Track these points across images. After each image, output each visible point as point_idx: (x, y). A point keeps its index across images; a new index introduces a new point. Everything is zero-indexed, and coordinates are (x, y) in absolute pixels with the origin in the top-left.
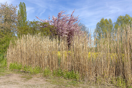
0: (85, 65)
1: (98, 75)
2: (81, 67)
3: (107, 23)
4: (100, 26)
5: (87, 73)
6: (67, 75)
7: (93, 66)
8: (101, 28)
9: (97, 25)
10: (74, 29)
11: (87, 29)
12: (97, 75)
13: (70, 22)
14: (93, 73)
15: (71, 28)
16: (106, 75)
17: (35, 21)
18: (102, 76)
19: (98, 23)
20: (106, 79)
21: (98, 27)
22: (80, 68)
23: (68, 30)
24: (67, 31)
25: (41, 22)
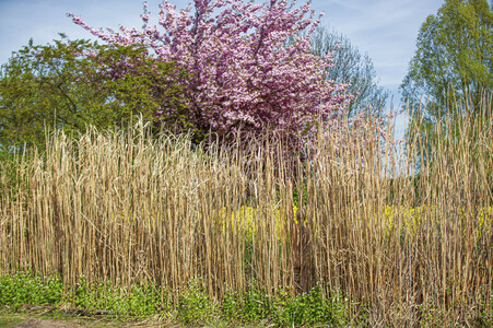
0: (370, 258)
1: (426, 298)
2: (355, 270)
3: (484, 22)
4: (441, 41)
5: (382, 295)
6: (292, 310)
7: (404, 265)
8: (451, 48)
9: (423, 29)
10: (289, 78)
11: (362, 65)
12: (420, 300)
13: (264, 34)
14: (403, 293)
15: (276, 71)
16: (458, 293)
17: (64, 41)
18: (441, 302)
19: (430, 19)
20: (457, 312)
21: (426, 45)
22: (351, 274)
23: (255, 81)
24: (250, 87)
25: (101, 42)
